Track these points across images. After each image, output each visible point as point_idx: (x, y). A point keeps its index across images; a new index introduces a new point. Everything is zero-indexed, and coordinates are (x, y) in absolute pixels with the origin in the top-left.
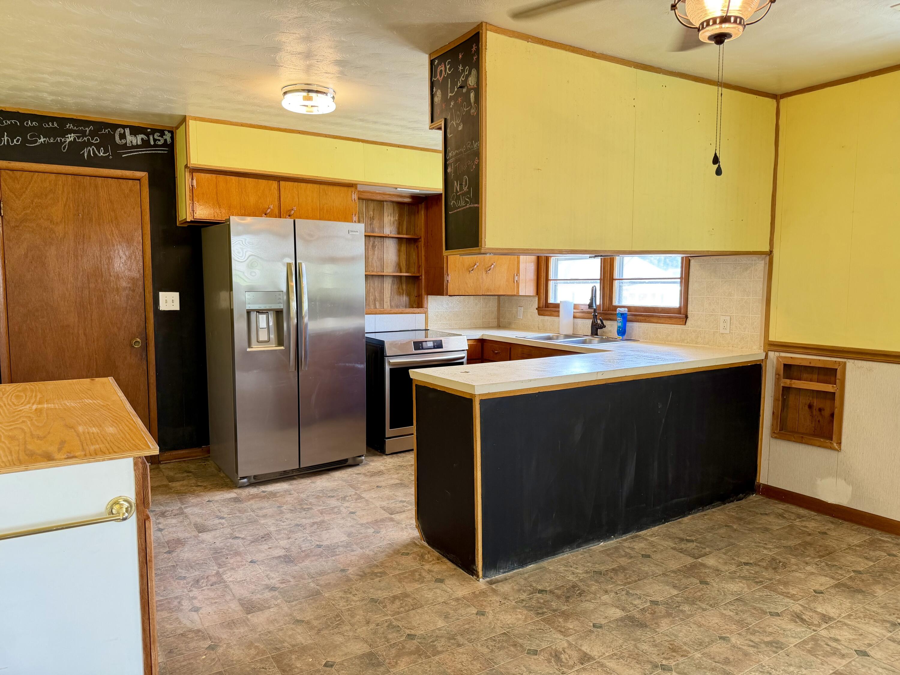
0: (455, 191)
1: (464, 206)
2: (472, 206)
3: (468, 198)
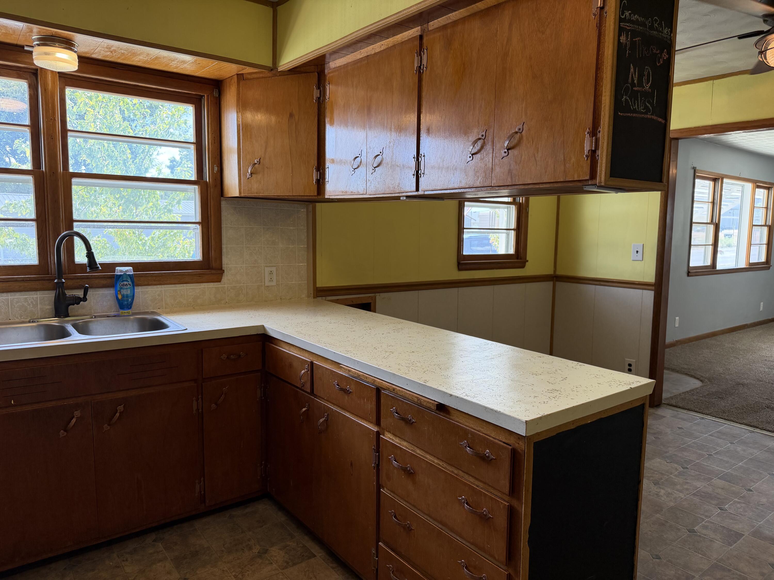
0: (630, 80)
1: (642, 113)
2: (655, 118)
3: (649, 102)
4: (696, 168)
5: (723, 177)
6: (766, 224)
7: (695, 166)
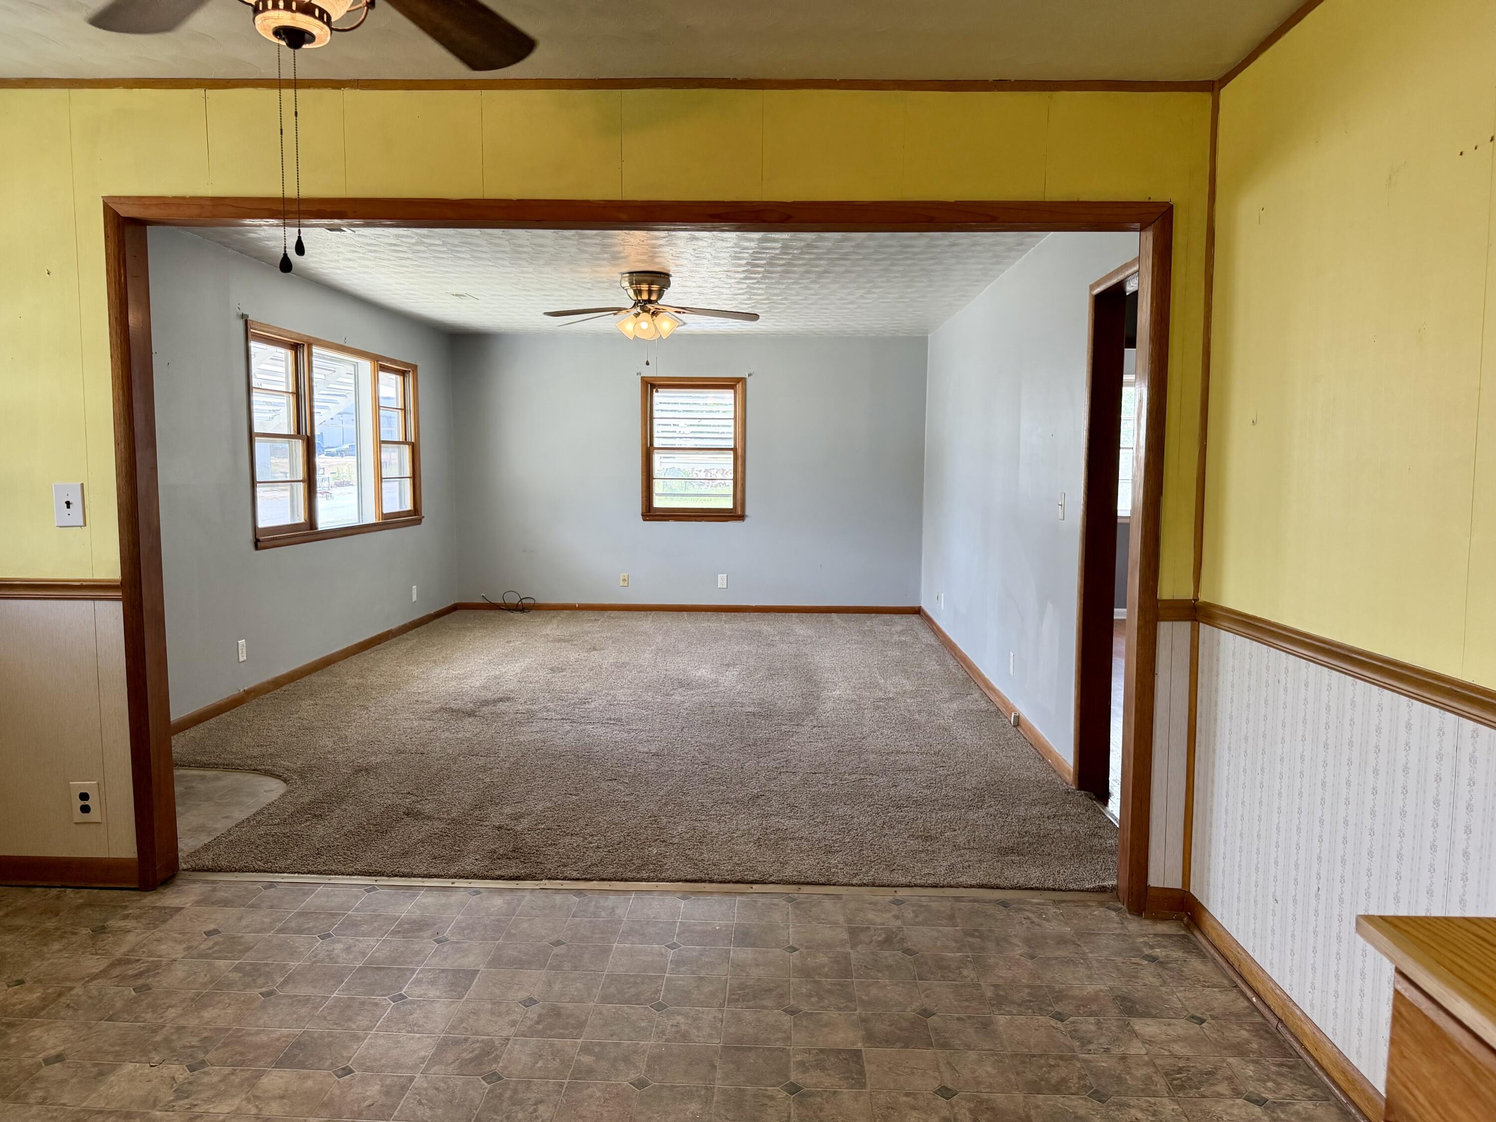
4: (247, 316)
5: (311, 341)
6: (406, 439)
7: (245, 313)
